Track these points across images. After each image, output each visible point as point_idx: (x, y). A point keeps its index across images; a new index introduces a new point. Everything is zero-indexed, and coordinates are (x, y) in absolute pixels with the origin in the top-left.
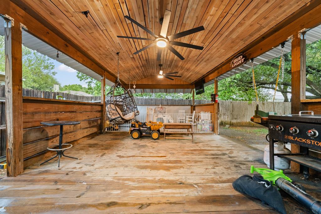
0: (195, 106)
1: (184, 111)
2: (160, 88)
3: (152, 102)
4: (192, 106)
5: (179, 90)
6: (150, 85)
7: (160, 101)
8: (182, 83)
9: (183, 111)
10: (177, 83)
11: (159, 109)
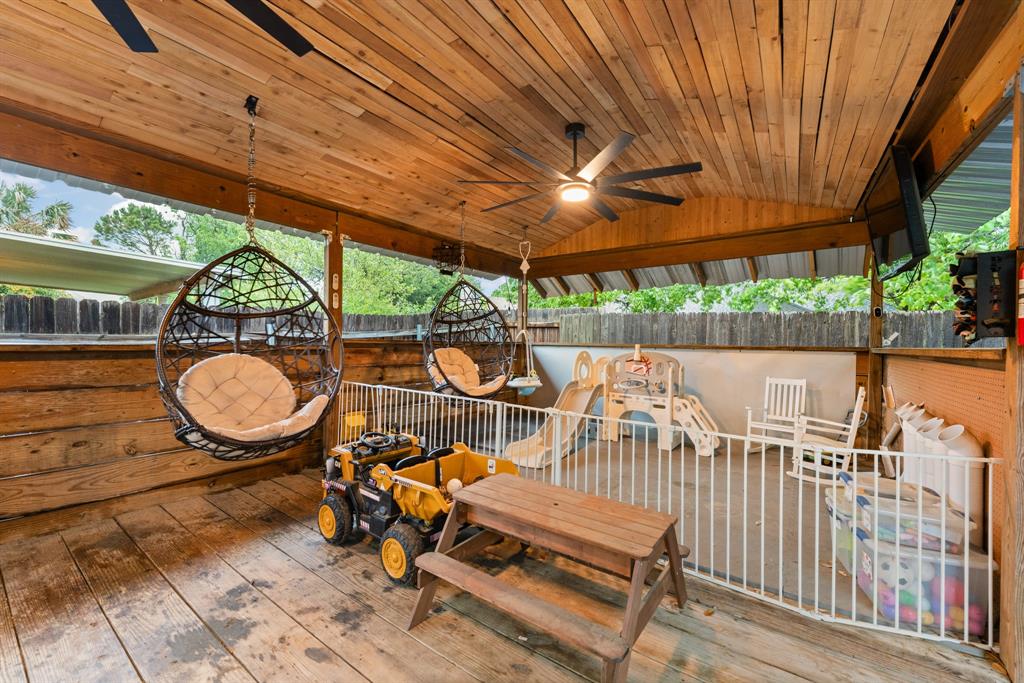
0: (883, 357)
1: (803, 383)
2: (666, 263)
3: (655, 326)
4: (862, 353)
5: (776, 260)
6: (611, 251)
7: (694, 323)
8: (787, 219)
9: (793, 382)
10: (752, 225)
11: (635, 366)
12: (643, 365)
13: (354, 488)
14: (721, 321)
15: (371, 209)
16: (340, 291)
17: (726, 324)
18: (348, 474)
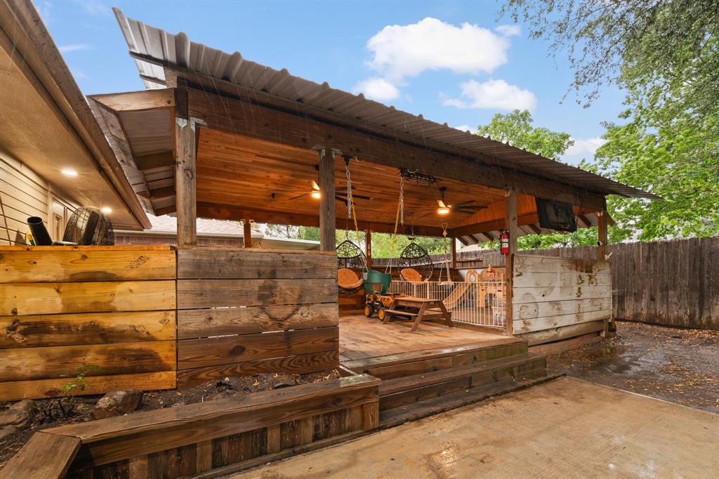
11: (489, 274)
12: (492, 273)
13: (373, 302)
14: (567, 252)
15: (380, 220)
16: (370, 250)
17: (570, 253)
18: (372, 300)
